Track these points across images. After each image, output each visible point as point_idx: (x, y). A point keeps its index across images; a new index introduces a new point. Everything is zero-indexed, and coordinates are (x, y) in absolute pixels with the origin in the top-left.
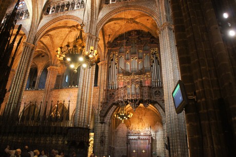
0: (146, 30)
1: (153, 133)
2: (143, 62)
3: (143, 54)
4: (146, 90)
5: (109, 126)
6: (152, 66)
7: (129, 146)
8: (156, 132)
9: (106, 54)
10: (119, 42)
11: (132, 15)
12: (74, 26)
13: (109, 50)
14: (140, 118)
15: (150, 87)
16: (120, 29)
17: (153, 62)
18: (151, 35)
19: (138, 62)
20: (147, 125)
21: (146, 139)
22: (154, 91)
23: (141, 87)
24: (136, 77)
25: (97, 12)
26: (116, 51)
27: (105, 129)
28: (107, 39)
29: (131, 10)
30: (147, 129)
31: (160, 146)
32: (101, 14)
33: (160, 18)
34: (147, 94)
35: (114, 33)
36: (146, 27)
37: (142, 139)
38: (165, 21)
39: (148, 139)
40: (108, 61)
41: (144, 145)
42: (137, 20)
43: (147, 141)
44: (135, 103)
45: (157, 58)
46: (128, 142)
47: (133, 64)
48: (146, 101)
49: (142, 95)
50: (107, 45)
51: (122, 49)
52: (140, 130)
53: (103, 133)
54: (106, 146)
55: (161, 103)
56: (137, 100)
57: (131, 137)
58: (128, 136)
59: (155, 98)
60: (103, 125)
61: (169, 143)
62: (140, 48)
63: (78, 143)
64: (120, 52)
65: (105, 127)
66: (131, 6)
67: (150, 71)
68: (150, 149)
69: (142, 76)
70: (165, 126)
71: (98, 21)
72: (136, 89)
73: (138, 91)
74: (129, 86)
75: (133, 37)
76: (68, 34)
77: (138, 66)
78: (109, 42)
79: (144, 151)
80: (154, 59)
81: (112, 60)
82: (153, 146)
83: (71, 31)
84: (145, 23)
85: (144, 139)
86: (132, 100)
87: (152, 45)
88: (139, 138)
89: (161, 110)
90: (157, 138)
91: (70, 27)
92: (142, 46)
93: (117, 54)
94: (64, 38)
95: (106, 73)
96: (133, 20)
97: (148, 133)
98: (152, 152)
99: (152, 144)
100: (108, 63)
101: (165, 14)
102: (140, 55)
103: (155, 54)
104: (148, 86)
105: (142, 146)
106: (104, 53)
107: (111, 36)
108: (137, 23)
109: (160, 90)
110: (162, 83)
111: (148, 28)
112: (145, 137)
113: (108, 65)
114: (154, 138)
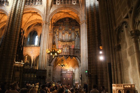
0: (74, 18)
1: (74, 70)
2: (71, 36)
3: (71, 31)
4: (72, 50)
5: (53, 67)
6: (76, 38)
7: (62, 76)
8: (75, 70)
9: (52, 29)
10: (59, 23)
11: (67, 11)
12: (35, 13)
13: (53, 27)
14: (68, 62)
15: (74, 49)
16: (60, 16)
17: (76, 36)
18: (76, 21)
19: (69, 35)
20: (71, 66)
21: (70, 73)
22: (76, 51)
23: (70, 49)
24: (67, 43)
25: (50, 9)
26: (57, 28)
27: (51, 68)
28: (53, 21)
29: (67, 9)
30: (71, 68)
31: (77, 77)
32: (51, 10)
33: (82, 16)
34: (72, 52)
35: (57, 18)
36: (74, 17)
37: (68, 73)
38: (84, 19)
39: (71, 73)
40: (53, 33)
41: (69, 76)
42: (70, 13)
43: (71, 74)
44: (66, 56)
45: (78, 34)
46: (62, 74)
47: (66, 36)
48: (72, 56)
49: (70, 53)
50: (53, 25)
51: (61, 28)
52: (68, 69)
53: (50, 70)
54: (51, 77)
55: (79, 57)
56: (67, 55)
57: (63, 72)
58: (61, 71)
59: (76, 54)
60: (50, 66)
61: (82, 77)
62: (70, 28)
63: (42, 77)
64: (59, 29)
65: (51, 67)
66: (67, 7)
67: (74, 41)
68: (72, 78)
69: (70, 43)
70: (80, 68)
71: (50, 14)
72: (67, 50)
73: (68, 51)
74: (64, 48)
75: (67, 22)
76: (31, 16)
77: (68, 38)
78: (54, 23)
79: (69, 79)
80: (77, 34)
81: (55, 33)
82: (74, 76)
83: (33, 15)
84: (73, 15)
85: (69, 73)
86: (65, 55)
87: (76, 27)
88: (67, 73)
89: (78, 61)
90: (75, 73)
91: (33, 13)
92: (71, 27)
93: (58, 30)
94: (28, 18)
95: (52, 40)
96: (67, 13)
97: (72, 70)
98: (73, 79)
99: (73, 75)
100: (53, 35)
101: (84, 15)
102: (70, 32)
103: (77, 31)
104: (73, 49)
105: (68, 76)
106: (51, 29)
107: (55, 20)
108: (69, 14)
109: (79, 51)
110: (80, 47)
111: (75, 18)
112: (70, 72)
113: (53, 36)
114: (74, 73)
